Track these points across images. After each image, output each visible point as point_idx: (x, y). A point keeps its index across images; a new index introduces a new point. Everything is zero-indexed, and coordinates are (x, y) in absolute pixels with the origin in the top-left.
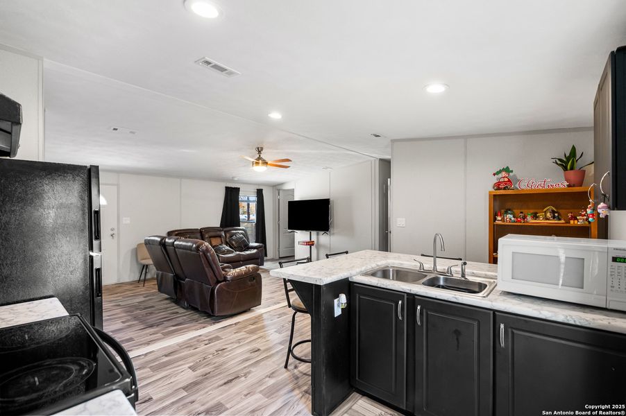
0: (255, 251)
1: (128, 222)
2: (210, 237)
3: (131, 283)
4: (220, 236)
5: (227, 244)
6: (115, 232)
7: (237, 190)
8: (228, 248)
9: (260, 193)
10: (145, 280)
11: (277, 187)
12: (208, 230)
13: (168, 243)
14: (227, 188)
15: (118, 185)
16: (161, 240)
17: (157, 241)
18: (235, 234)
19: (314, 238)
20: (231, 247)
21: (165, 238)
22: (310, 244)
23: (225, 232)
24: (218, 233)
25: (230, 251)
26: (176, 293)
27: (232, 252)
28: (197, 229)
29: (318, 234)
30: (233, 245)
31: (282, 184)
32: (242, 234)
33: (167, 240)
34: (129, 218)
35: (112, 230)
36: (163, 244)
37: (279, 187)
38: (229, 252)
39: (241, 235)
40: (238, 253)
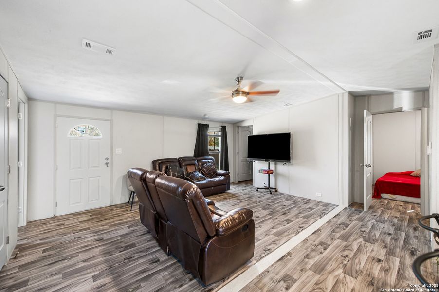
0: (223, 178)
1: (120, 152)
2: (186, 165)
3: (121, 206)
4: (194, 165)
5: (199, 171)
6: (109, 161)
7: (207, 126)
8: (201, 175)
9: (224, 129)
10: (133, 203)
11: (237, 124)
12: (184, 159)
13: (148, 178)
14: (199, 125)
15: (111, 121)
16: (142, 175)
17: (138, 175)
18: (205, 163)
19: (272, 167)
20: (203, 174)
21: (147, 172)
22: (269, 172)
23: (198, 161)
24: (193, 161)
25: (203, 177)
26: (157, 233)
27: (205, 179)
28: (176, 159)
29: (276, 164)
30: (205, 172)
31: (242, 121)
32: (211, 162)
33: (148, 175)
34: (121, 149)
35: (107, 159)
36: (143, 179)
37: (238, 124)
38: (202, 179)
39: (211, 164)
40: (210, 179)
